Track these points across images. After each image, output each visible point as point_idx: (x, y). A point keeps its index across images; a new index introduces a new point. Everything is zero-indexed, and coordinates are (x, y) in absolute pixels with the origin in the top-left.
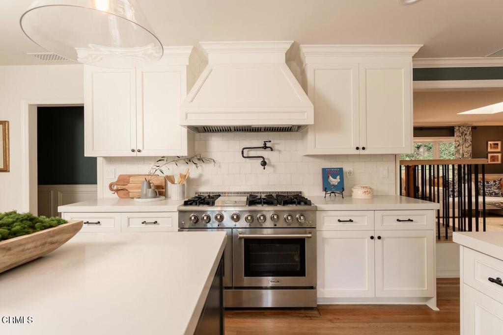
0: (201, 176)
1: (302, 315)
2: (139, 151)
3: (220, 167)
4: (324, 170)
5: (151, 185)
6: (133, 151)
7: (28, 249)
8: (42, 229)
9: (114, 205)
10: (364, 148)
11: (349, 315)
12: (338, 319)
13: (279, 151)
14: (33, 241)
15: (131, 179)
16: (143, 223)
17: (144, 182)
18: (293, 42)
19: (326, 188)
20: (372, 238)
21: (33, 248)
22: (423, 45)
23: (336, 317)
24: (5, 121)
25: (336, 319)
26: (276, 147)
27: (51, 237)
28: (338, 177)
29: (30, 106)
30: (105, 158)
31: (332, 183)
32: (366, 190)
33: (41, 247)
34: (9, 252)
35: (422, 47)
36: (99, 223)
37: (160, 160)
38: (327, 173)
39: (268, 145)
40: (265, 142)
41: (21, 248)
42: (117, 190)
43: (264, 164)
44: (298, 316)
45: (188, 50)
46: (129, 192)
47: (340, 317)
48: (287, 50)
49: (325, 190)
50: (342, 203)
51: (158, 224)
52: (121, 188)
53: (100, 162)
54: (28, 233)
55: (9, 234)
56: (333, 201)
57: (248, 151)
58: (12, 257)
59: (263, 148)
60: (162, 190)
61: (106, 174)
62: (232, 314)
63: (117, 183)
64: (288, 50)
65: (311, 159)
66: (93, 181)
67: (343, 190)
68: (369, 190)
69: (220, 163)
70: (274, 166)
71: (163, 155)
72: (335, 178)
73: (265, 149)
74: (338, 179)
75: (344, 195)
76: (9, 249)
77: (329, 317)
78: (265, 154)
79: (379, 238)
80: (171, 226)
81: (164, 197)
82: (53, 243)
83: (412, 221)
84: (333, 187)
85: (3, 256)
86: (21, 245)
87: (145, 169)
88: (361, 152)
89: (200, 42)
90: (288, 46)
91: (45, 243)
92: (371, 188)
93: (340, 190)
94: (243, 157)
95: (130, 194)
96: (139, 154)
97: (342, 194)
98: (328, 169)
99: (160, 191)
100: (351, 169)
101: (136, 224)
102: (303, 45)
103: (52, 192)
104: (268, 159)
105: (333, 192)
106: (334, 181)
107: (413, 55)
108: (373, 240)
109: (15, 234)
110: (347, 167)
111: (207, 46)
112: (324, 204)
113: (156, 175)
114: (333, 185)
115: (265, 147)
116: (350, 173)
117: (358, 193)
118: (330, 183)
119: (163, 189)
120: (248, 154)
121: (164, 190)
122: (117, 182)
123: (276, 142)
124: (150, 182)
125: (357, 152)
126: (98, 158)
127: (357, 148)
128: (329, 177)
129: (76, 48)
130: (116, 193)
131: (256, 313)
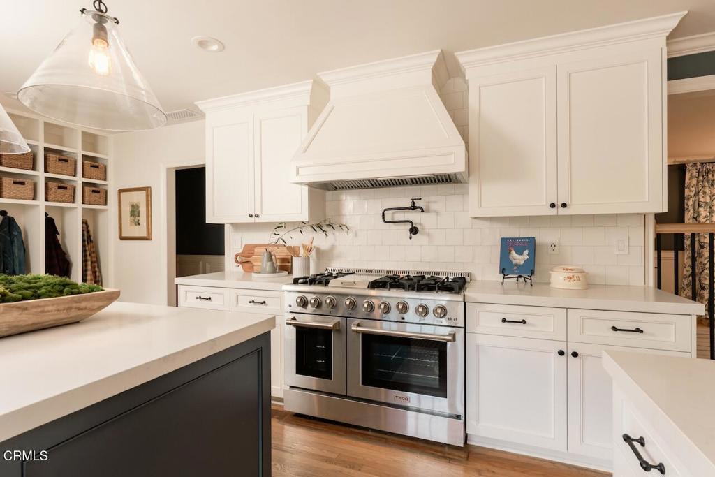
0: (333, 247)
1: (439, 454)
2: (257, 216)
3: (356, 235)
4: (504, 240)
5: (273, 257)
6: (251, 216)
7: (49, 311)
8: (67, 295)
9: (238, 280)
10: (564, 205)
11: (515, 470)
12: (493, 472)
13: (437, 213)
14: (53, 305)
15: (256, 250)
16: (250, 302)
17: (264, 253)
18: (440, 51)
19: (504, 269)
20: (561, 353)
21: (55, 311)
22: (686, 12)
23: (490, 467)
24: (148, 188)
25: (488, 471)
26: (433, 207)
27: (76, 302)
28: (526, 252)
29: (168, 169)
30: (231, 224)
31: (514, 262)
32: (571, 275)
33: (65, 311)
34: (26, 312)
35: (686, 16)
36: (210, 298)
37: (278, 227)
38: (507, 246)
39: (417, 203)
40: (413, 200)
41: (40, 309)
42: (242, 263)
43: (414, 231)
44: (433, 454)
45: (307, 86)
46: (254, 266)
47: (496, 470)
48: (433, 64)
49: (503, 271)
50: (531, 294)
51: (267, 305)
52: (246, 260)
53: (227, 229)
54: (50, 296)
55: (33, 296)
56: (521, 290)
57: (393, 213)
58: (31, 316)
59: (410, 208)
60: (287, 264)
61: (233, 243)
62: (346, 432)
63: (242, 255)
64: (435, 64)
65: (487, 224)
66: (220, 251)
67: (532, 273)
68: (576, 275)
69: (356, 231)
70: (429, 235)
71: (280, 221)
72: (521, 254)
73: (413, 209)
74: (525, 255)
75: (533, 281)
76: (26, 309)
77: (479, 465)
78: (415, 217)
79: (575, 355)
80: (279, 308)
81: (287, 273)
82: (82, 309)
83: (642, 332)
84: (516, 268)
85: (20, 314)
86: (39, 306)
87: (264, 238)
88: (562, 212)
89: (318, 74)
90: (434, 59)
91: (70, 308)
92: (582, 272)
93: (528, 273)
94: (385, 221)
95: (255, 267)
96: (257, 220)
97: (531, 279)
98: (509, 239)
99: (285, 266)
100: (555, 240)
101: (244, 302)
102: (459, 53)
103: (201, 263)
104: (421, 224)
105: (520, 276)
106: (519, 258)
107: (668, 34)
108: (563, 358)
109: (39, 297)
110: (544, 237)
111: (326, 77)
112: (501, 294)
113: (277, 246)
114: (516, 265)
115: (413, 208)
116: (553, 245)
117: (559, 279)
118: (511, 262)
119: (289, 262)
120: (393, 217)
121: (290, 264)
122: (242, 253)
123: (433, 198)
124: (272, 253)
125: (553, 212)
126: (226, 225)
127: (553, 206)
128: (511, 251)
129: (196, 103)
130: (241, 266)
131: (376, 437)
